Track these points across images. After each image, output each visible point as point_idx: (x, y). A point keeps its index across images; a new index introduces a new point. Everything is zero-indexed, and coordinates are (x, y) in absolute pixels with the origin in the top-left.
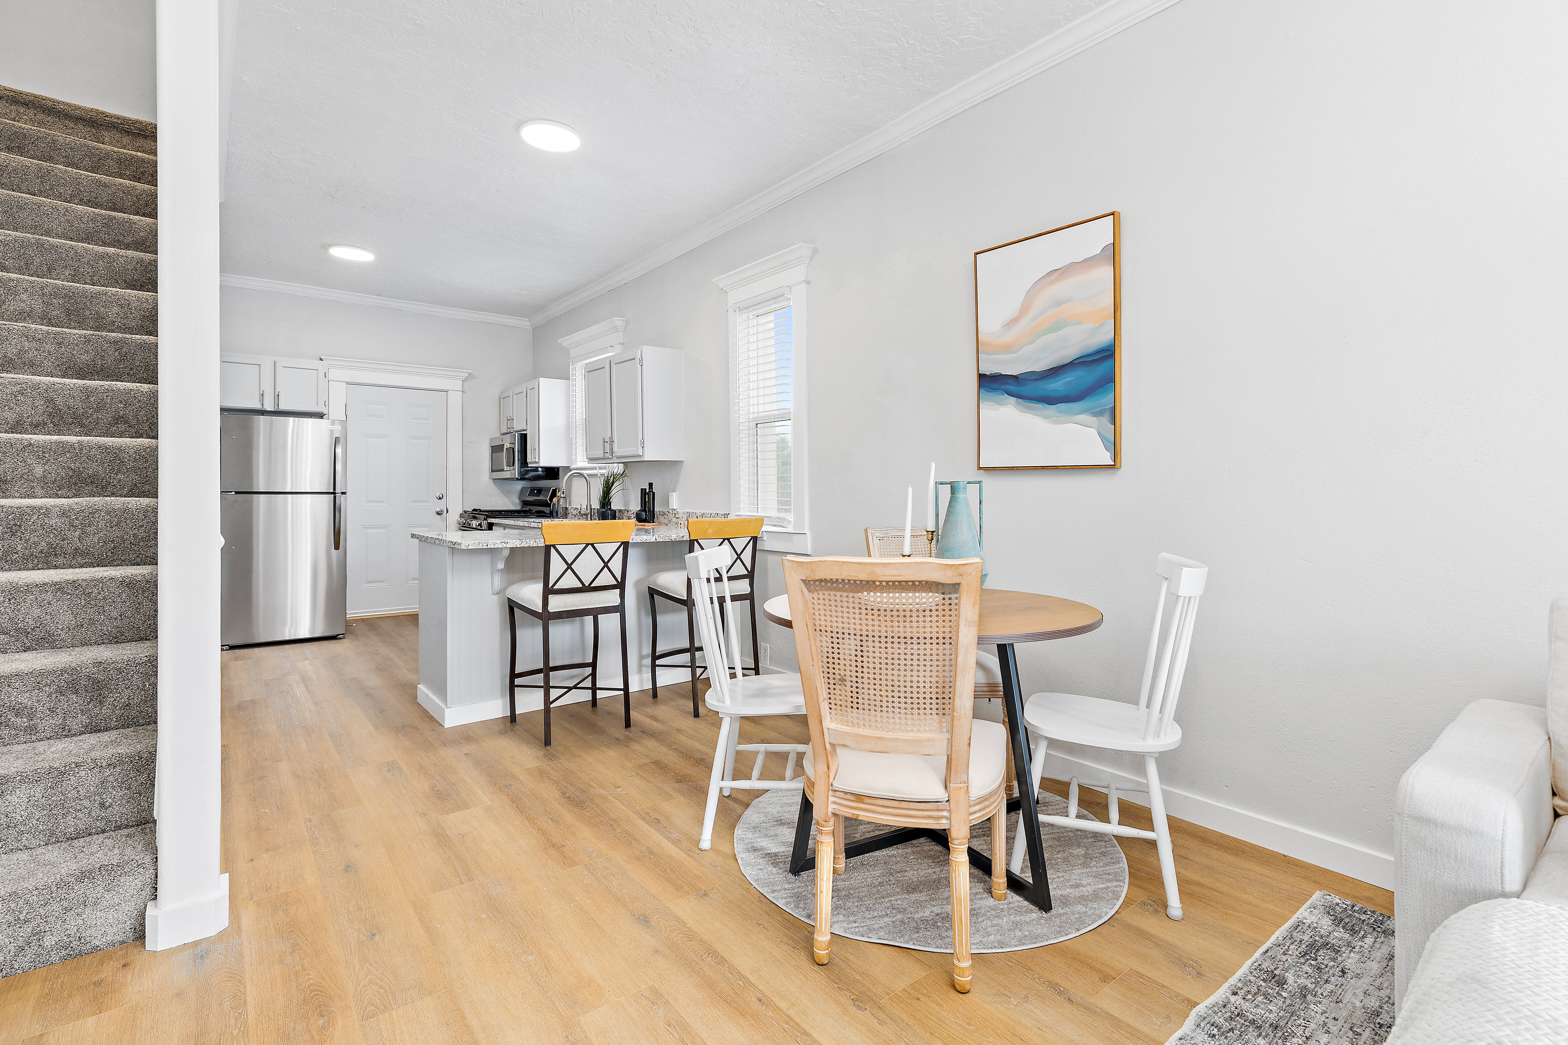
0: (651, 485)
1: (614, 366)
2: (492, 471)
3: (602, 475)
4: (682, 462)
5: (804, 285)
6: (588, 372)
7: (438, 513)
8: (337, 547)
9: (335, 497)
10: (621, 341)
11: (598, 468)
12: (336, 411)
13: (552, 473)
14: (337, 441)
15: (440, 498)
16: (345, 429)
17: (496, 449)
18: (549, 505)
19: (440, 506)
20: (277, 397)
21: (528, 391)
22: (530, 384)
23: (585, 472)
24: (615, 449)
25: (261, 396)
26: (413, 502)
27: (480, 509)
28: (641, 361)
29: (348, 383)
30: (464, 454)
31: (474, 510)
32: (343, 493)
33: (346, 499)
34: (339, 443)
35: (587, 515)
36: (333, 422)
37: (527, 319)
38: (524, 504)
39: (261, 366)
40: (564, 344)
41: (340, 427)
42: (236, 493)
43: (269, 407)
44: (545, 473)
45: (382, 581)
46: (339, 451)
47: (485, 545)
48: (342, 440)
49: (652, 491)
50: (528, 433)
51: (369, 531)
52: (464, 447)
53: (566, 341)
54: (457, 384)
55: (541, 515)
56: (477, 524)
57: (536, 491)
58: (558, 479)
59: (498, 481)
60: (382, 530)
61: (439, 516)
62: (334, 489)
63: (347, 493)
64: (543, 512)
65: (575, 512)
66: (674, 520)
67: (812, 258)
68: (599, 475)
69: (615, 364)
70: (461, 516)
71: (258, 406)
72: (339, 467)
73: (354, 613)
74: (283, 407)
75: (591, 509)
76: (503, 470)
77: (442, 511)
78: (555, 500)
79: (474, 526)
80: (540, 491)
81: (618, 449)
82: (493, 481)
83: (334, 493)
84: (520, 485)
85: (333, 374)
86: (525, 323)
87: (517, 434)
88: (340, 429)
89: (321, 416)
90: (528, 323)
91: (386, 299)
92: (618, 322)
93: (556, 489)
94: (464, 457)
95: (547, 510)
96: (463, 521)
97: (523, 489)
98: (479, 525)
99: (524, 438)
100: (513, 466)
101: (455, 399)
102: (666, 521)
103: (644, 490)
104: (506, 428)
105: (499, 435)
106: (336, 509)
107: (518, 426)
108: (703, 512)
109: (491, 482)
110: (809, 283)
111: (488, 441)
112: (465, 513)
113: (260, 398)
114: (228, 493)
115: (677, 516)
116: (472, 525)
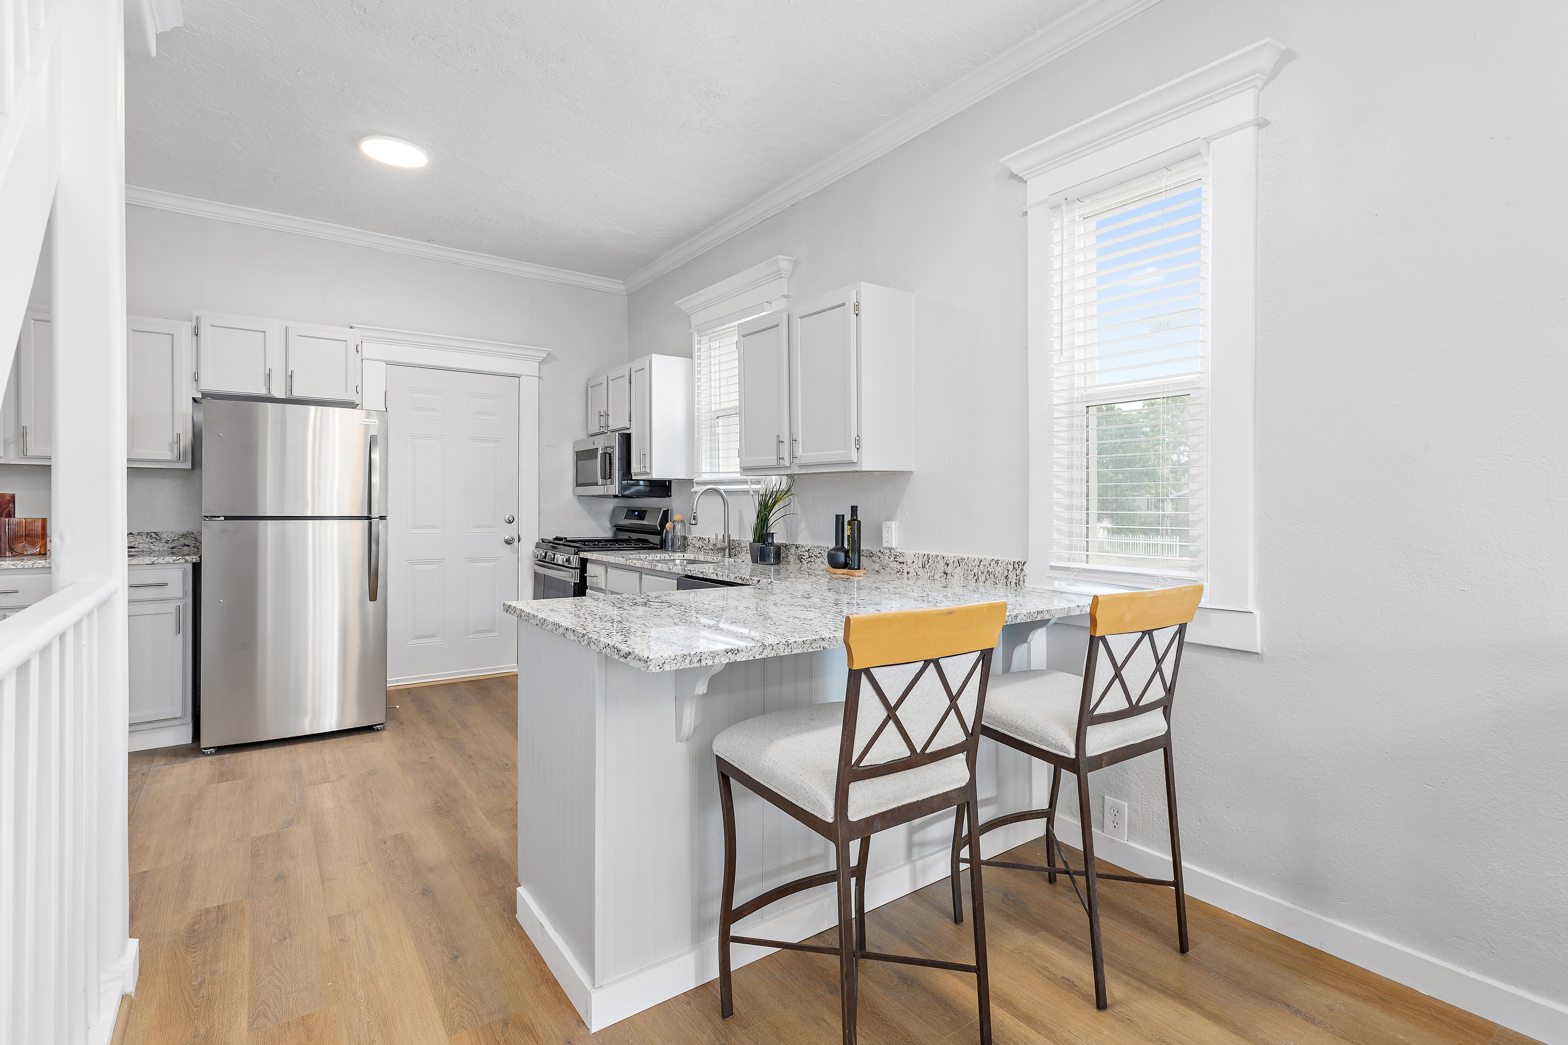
0: (854, 509)
1: (797, 324)
2: (578, 485)
3: (756, 492)
4: (912, 472)
5: (1251, 131)
6: (744, 336)
7: (508, 542)
8: (373, 597)
9: (370, 524)
10: (786, 293)
11: (749, 483)
12: (373, 399)
13: (662, 488)
14: (372, 442)
15: (510, 521)
16: (384, 424)
17: (583, 456)
18: (659, 533)
19: (509, 532)
20: (290, 378)
21: (633, 374)
22: (636, 365)
23: (721, 488)
24: (799, 452)
25: (267, 377)
26: (476, 526)
27: (566, 538)
28: (857, 307)
29: (388, 363)
30: (541, 463)
31: (557, 539)
32: (382, 518)
33: (386, 527)
34: (376, 444)
35: (723, 549)
36: (368, 414)
37: (621, 282)
38: (618, 529)
39: (267, 333)
40: (683, 308)
41: (377, 421)
42: (227, 518)
43: (278, 392)
44: (648, 489)
45: (434, 636)
46: (376, 456)
47: (695, 659)
48: (380, 440)
49: (856, 520)
50: (633, 432)
51: (417, 567)
52: (541, 453)
53: (685, 304)
54: (532, 368)
55: (643, 545)
56: (565, 560)
57: (636, 513)
58: (670, 496)
59: (585, 498)
60: (435, 566)
61: (508, 546)
62: (370, 511)
63: (387, 518)
64: (646, 541)
65: (699, 544)
66: (895, 565)
67: (1273, 75)
68: (751, 493)
69: (801, 318)
70: (538, 546)
71: (263, 392)
72: (376, 479)
73: (397, 681)
74: (297, 393)
75: (729, 541)
76: (596, 484)
77: (513, 539)
78: (669, 525)
79: (560, 562)
80: (642, 514)
81: (803, 452)
82: (578, 498)
83: (369, 518)
84: (611, 504)
85: (369, 350)
86: (619, 287)
87: (617, 434)
88: (377, 423)
89: (352, 405)
90: (622, 287)
91: (440, 246)
92: (784, 263)
93: (668, 510)
94: (541, 466)
95: (655, 539)
96: (541, 554)
97: (614, 509)
98: (566, 561)
99: (626, 439)
100: (610, 478)
101: (530, 387)
102: (877, 567)
103: (841, 517)
104: (598, 426)
105: (585, 437)
106: (371, 538)
107: (617, 422)
108: (959, 555)
109: (575, 501)
110: (1261, 124)
111: (571, 445)
112: (543, 542)
113: (265, 380)
114: (214, 519)
115: (900, 560)
116: (557, 560)
